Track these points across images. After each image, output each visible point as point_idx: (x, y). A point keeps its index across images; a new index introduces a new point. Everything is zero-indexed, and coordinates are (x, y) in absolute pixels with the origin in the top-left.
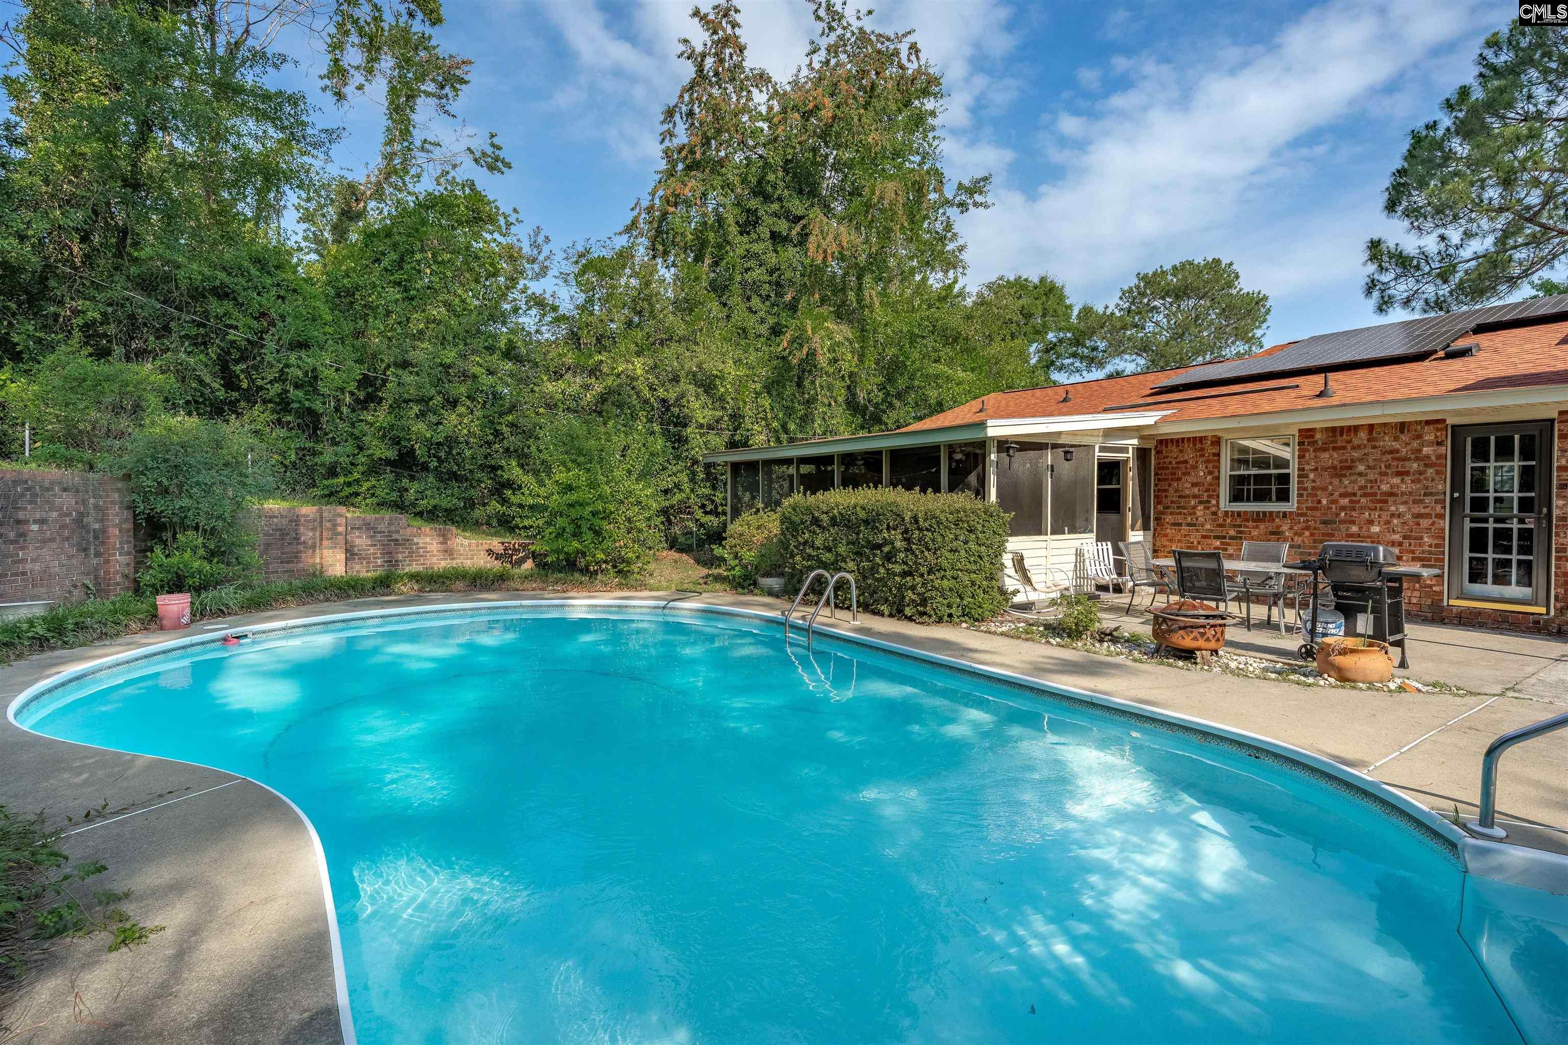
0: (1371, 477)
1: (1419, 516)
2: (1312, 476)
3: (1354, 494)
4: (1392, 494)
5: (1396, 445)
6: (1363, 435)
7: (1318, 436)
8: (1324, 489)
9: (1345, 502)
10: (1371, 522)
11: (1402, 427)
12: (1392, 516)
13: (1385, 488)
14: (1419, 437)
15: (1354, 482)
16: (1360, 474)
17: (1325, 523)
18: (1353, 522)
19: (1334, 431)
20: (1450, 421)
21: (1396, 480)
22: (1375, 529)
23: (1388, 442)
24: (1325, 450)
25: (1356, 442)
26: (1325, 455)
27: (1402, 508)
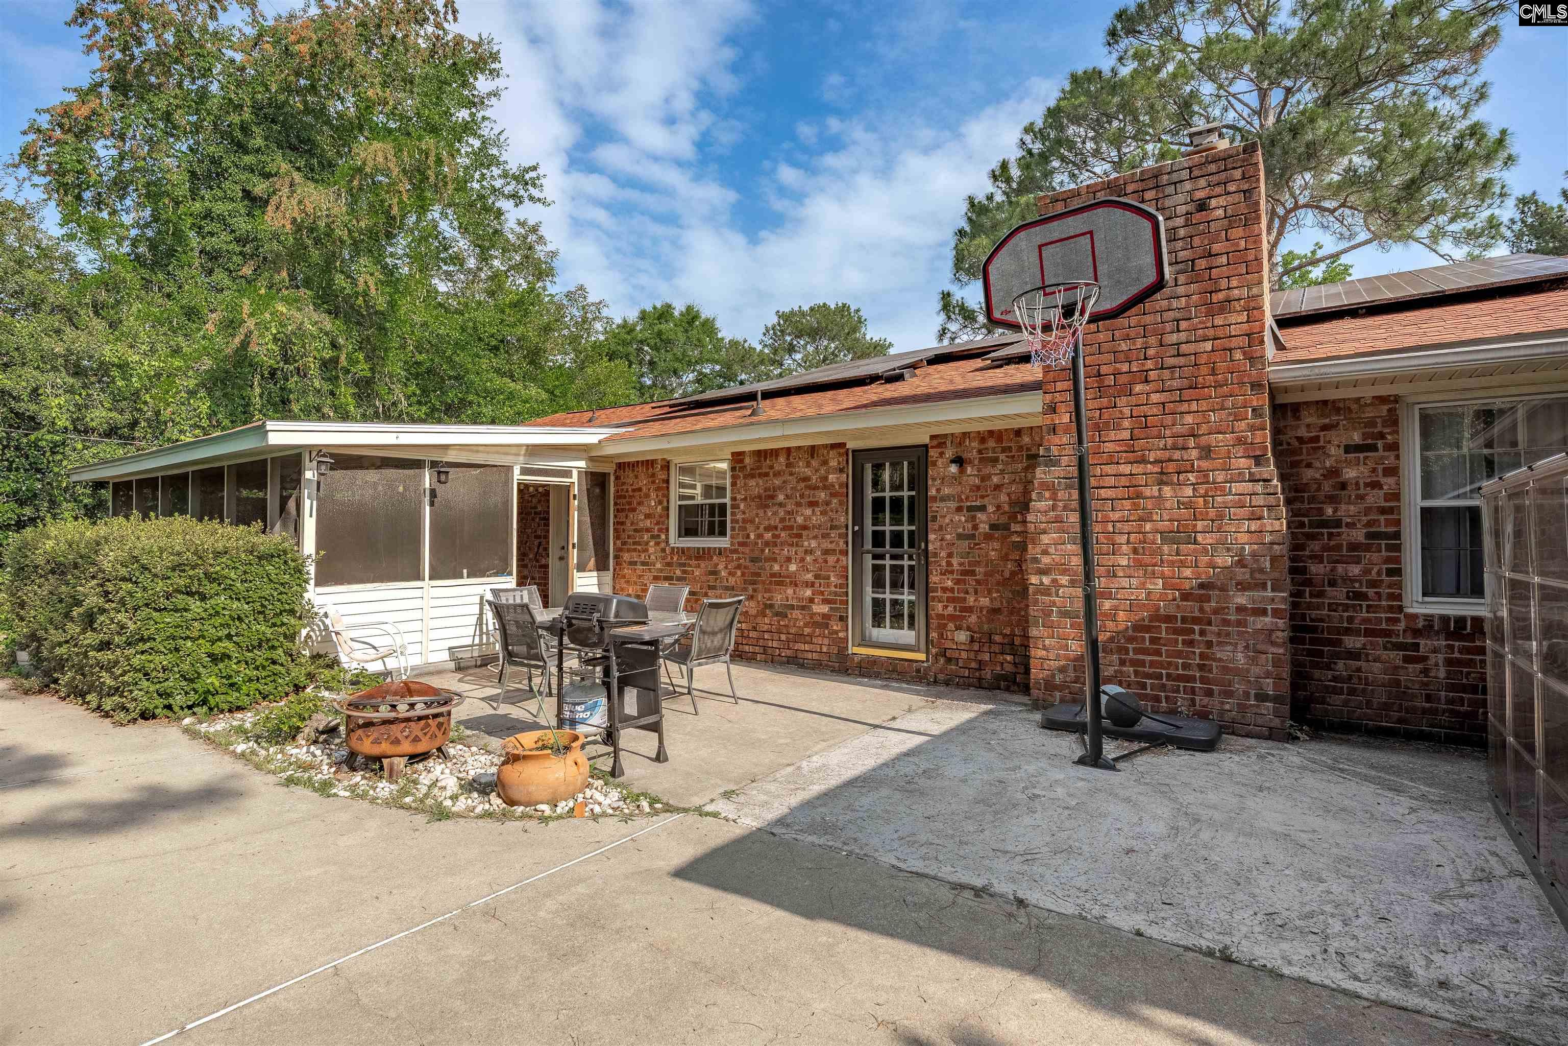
0: (789, 508)
1: (826, 552)
2: (742, 506)
3: (776, 528)
4: (805, 528)
5: (808, 472)
6: (782, 459)
7: (747, 460)
8: (752, 521)
9: (768, 536)
10: (789, 560)
11: (813, 450)
12: (806, 552)
13: (800, 520)
14: (825, 463)
15: (775, 514)
16: (781, 505)
17: (753, 560)
18: (775, 560)
19: (760, 454)
20: (851, 445)
21: (808, 512)
22: (793, 567)
23: (801, 469)
24: (752, 476)
25: (777, 467)
26: (752, 483)
27: (814, 544)
